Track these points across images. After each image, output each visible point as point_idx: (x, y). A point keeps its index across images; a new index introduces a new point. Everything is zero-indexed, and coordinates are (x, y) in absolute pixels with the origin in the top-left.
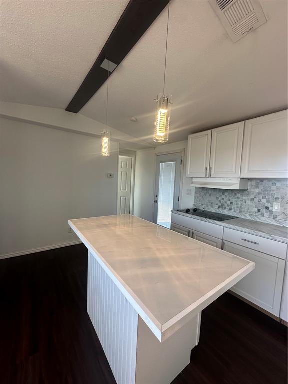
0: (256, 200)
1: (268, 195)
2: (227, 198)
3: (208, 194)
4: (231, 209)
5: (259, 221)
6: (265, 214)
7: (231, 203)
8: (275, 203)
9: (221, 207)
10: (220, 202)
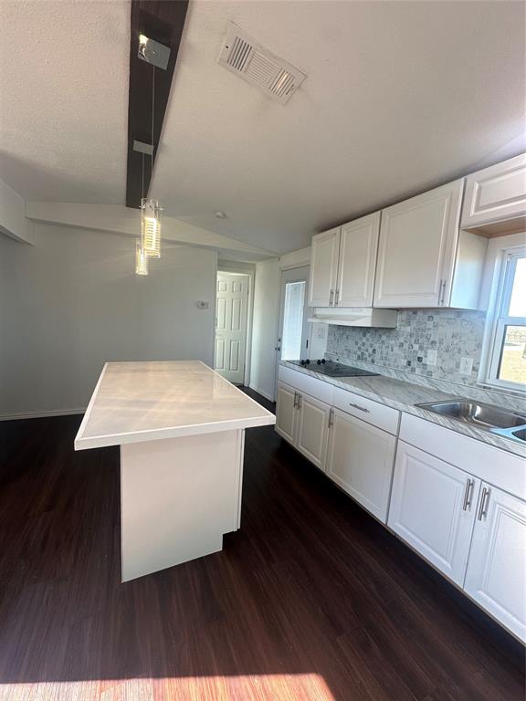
0: (406, 346)
1: (422, 336)
2: (369, 343)
3: (345, 336)
4: (373, 361)
5: (406, 380)
6: (417, 369)
7: (374, 351)
8: (429, 351)
9: (361, 358)
10: (359, 348)
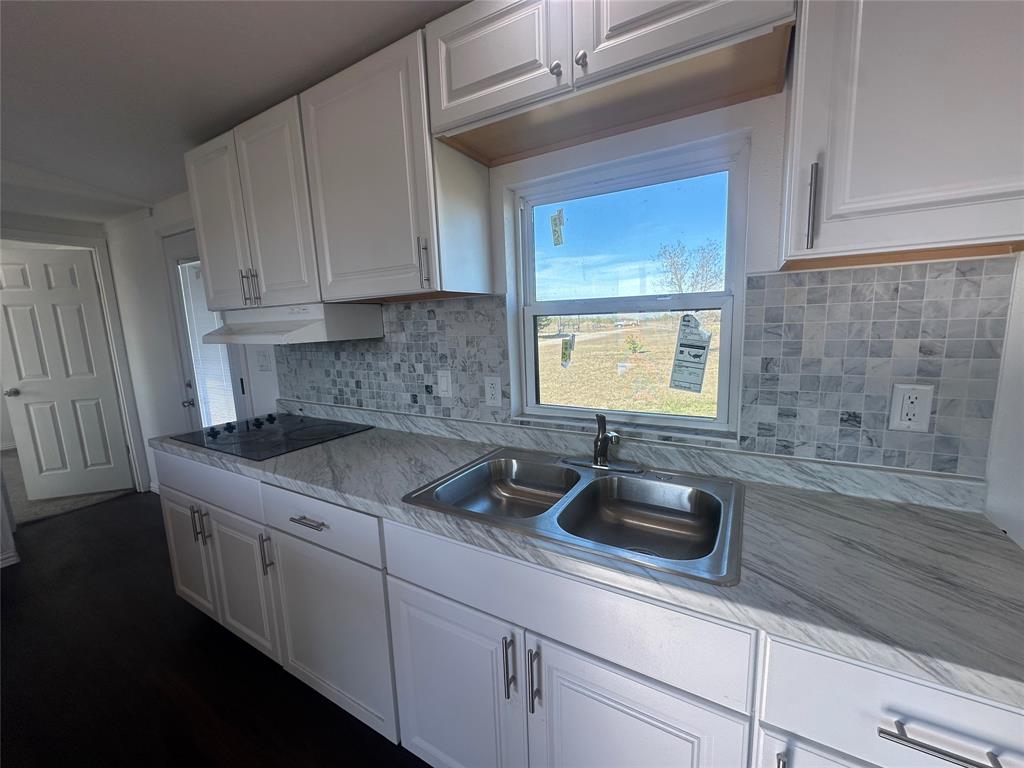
0: (405, 367)
1: (425, 348)
2: (347, 370)
3: (304, 362)
4: (360, 404)
5: (416, 430)
6: (427, 407)
7: (358, 384)
8: (440, 373)
9: (340, 400)
10: (334, 383)
